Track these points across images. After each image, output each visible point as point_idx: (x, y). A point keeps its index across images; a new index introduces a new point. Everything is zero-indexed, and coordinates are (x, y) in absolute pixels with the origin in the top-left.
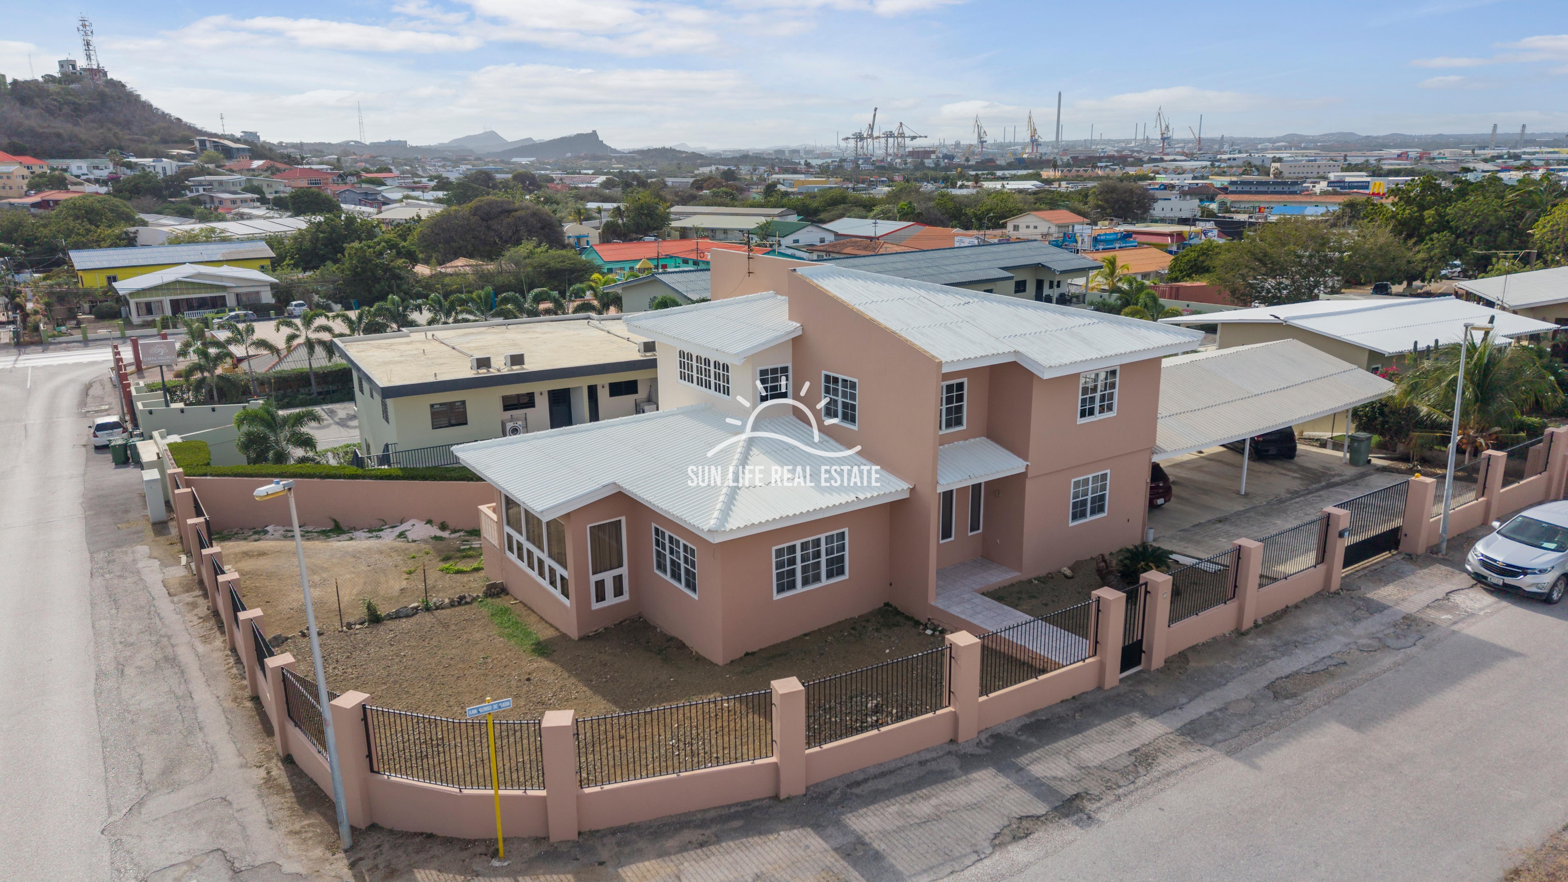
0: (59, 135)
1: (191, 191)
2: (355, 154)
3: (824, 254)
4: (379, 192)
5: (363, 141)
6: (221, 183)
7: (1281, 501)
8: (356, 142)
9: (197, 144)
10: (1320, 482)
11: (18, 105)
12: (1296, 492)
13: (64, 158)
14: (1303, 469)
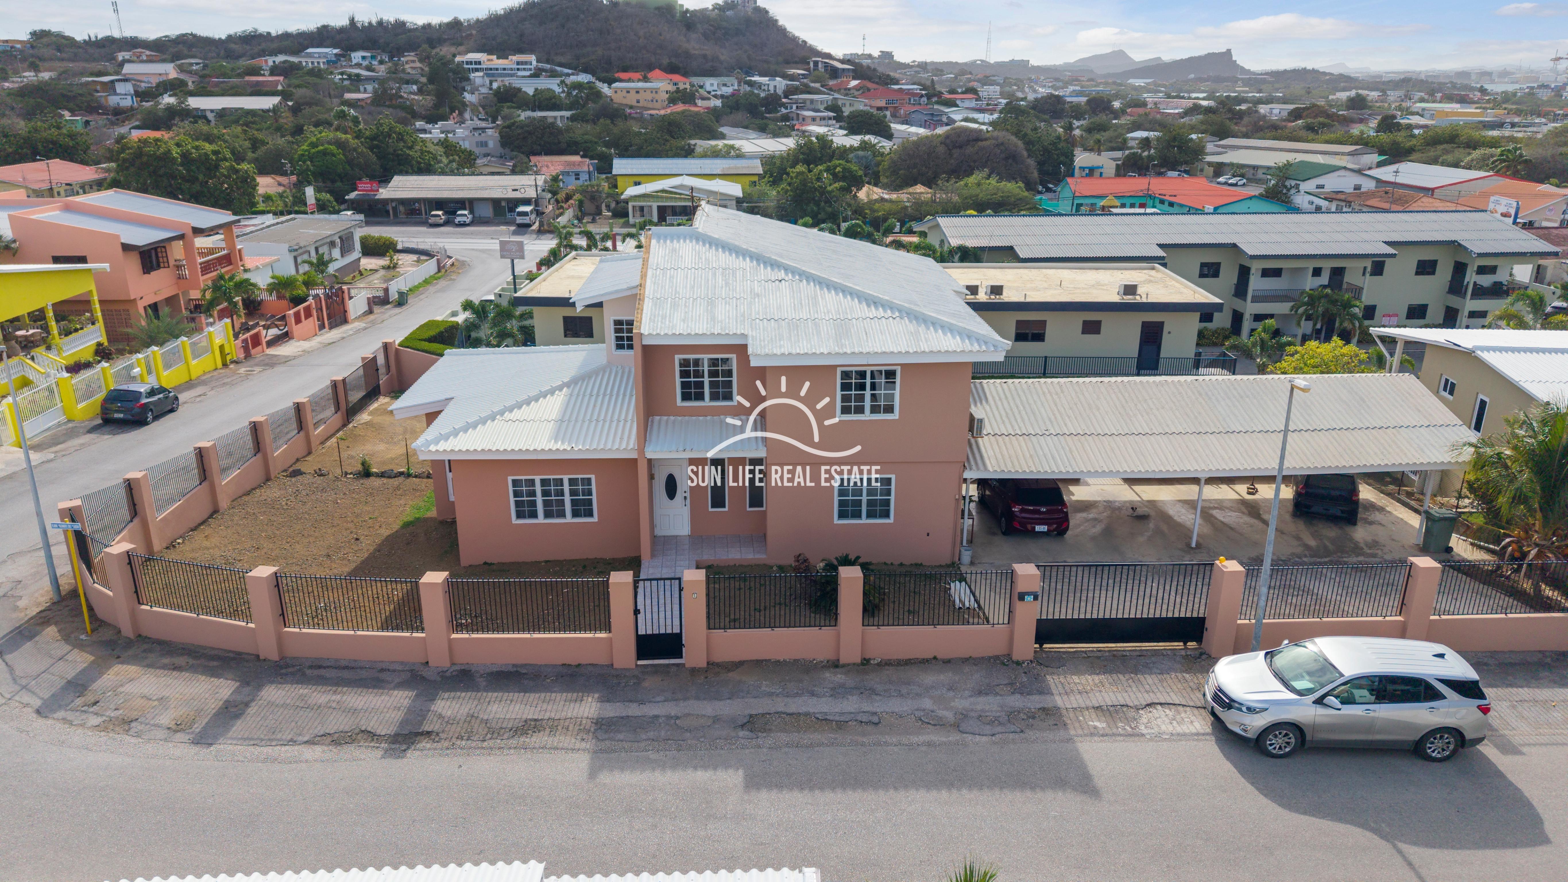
0: (705, 56)
1: (786, 108)
2: (971, 73)
3: (1344, 204)
4: (946, 114)
5: (988, 60)
6: (812, 101)
8: (982, 61)
9: (812, 64)
11: (684, 29)
13: (704, 76)
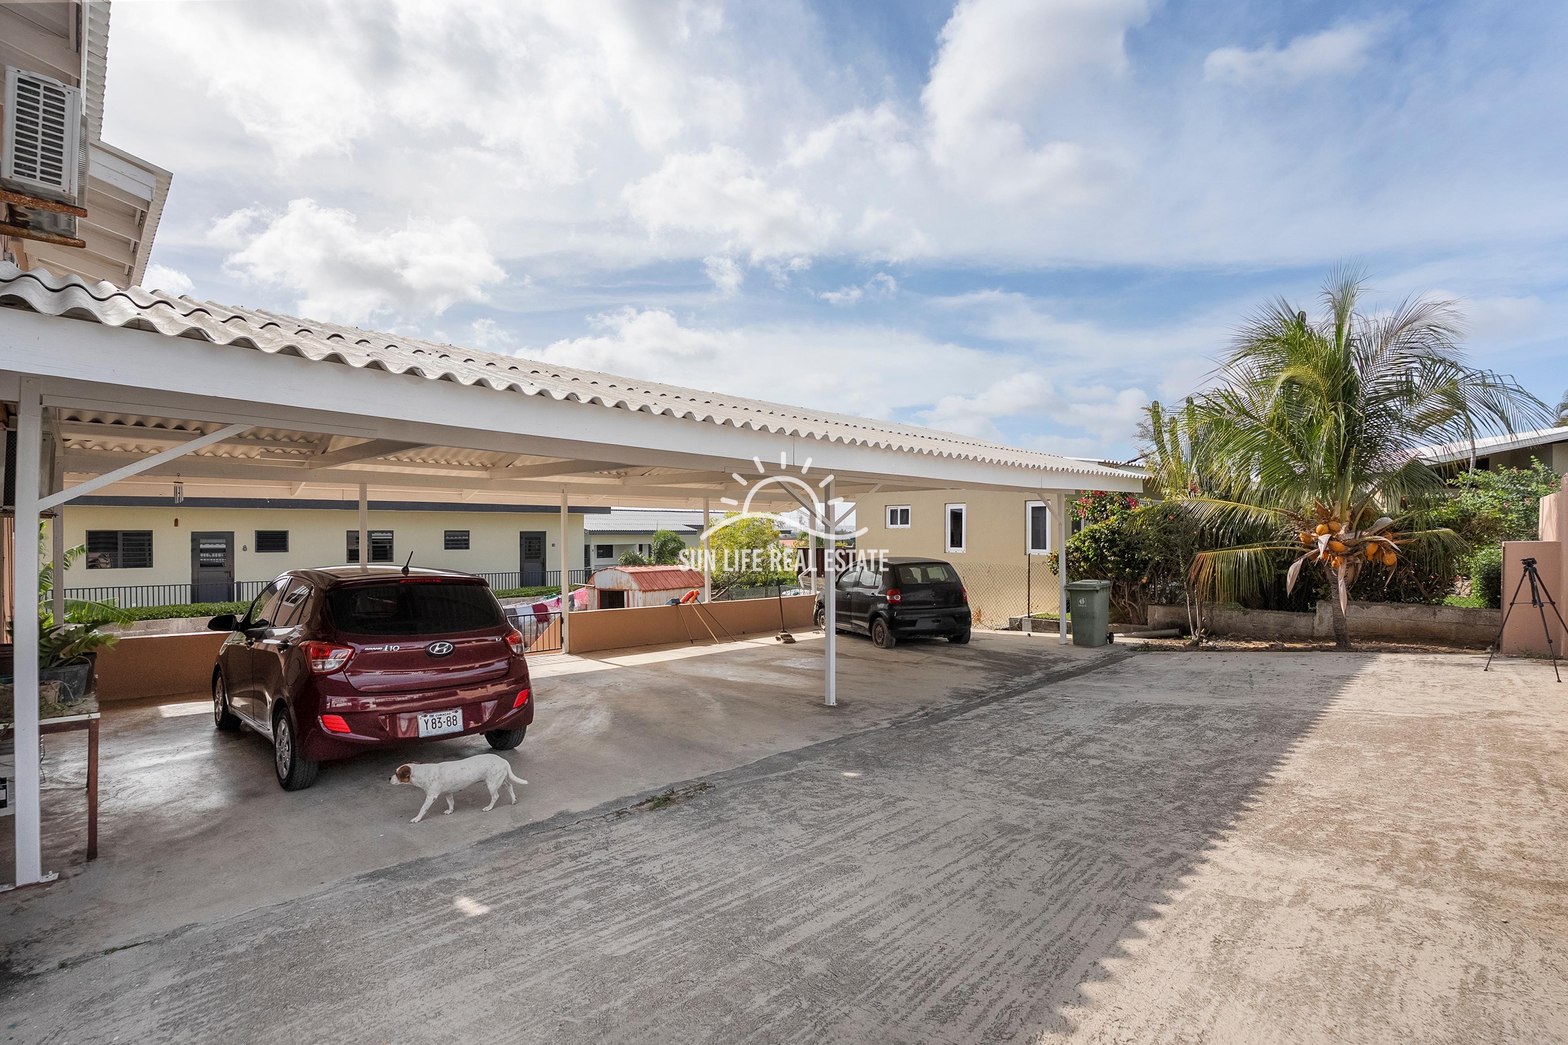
7: (933, 717)
10: (1030, 673)
12: (978, 694)
14: (986, 654)
